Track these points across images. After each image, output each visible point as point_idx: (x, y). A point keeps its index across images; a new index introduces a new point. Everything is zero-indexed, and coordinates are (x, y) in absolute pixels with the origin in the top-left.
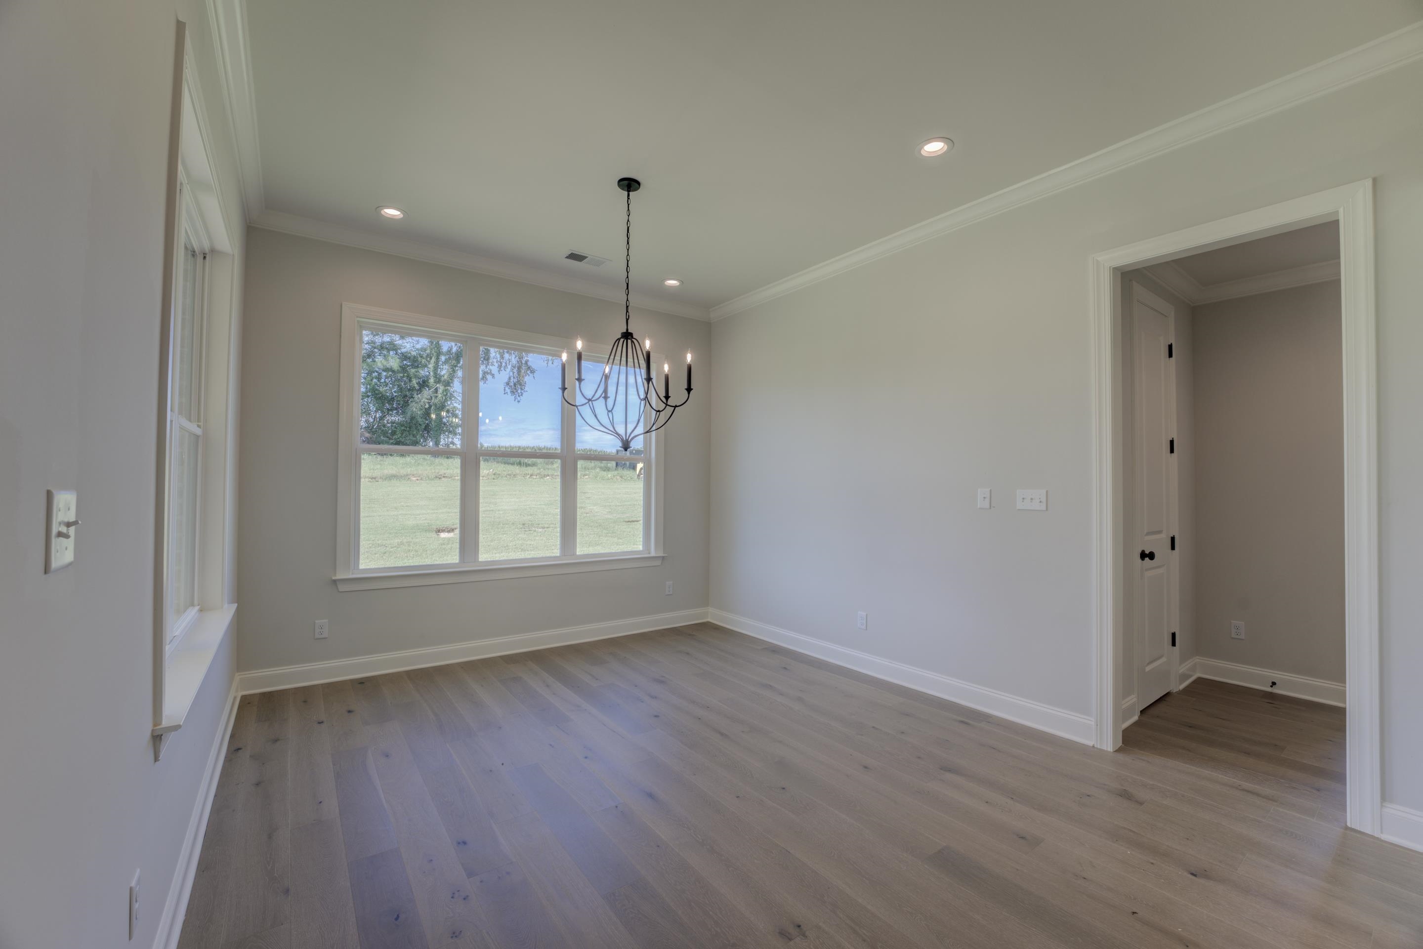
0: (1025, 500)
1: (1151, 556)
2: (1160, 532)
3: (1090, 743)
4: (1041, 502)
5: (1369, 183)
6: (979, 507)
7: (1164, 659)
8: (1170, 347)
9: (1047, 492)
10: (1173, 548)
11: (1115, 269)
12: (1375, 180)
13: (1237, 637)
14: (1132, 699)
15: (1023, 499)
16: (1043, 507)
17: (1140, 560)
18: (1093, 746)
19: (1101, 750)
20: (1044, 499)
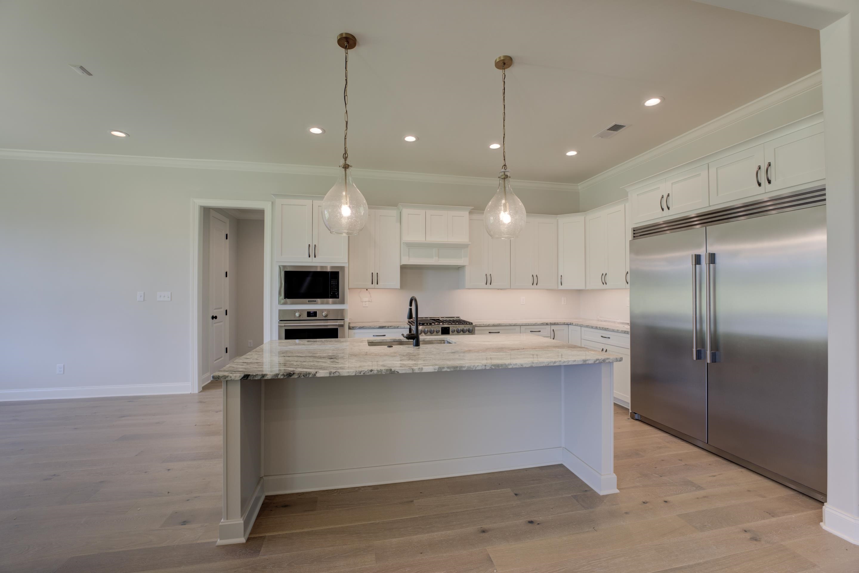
0: (161, 297)
1: (216, 317)
2: (221, 308)
3: (189, 392)
4: (168, 297)
5: (271, 203)
6: (138, 300)
7: (223, 358)
8: (227, 235)
9: (171, 293)
10: (226, 314)
11: (201, 207)
12: (272, 203)
13: (250, 346)
14: (208, 374)
15: (160, 296)
16: (169, 299)
17: (211, 320)
18: (191, 393)
19: (194, 393)
20: (170, 296)
